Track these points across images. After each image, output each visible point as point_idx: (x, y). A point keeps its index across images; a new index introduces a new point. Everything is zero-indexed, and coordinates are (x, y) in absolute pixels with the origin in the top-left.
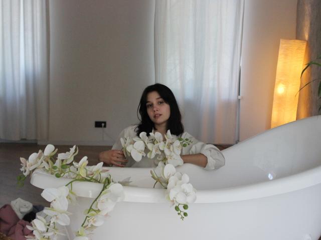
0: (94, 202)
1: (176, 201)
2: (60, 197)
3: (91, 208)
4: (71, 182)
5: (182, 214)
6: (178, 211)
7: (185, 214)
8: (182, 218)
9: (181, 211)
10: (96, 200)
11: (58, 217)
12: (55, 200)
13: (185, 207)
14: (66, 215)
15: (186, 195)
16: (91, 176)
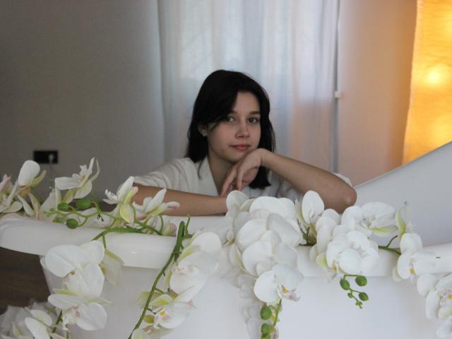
0: (160, 275)
1: (340, 269)
2: (84, 266)
3: (154, 288)
4: (102, 234)
5: (356, 295)
6: (346, 289)
7: (363, 296)
8: (359, 304)
9: (352, 291)
10: (163, 272)
11: (79, 310)
12: (73, 273)
13: (361, 281)
14: (100, 305)
15: (360, 254)
16: (142, 222)
